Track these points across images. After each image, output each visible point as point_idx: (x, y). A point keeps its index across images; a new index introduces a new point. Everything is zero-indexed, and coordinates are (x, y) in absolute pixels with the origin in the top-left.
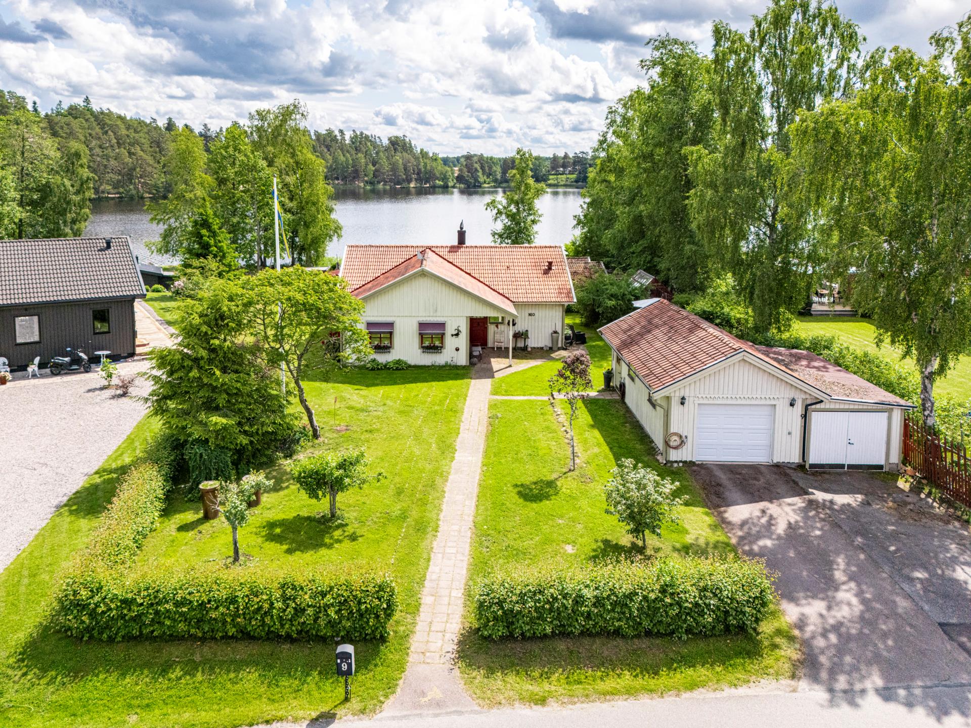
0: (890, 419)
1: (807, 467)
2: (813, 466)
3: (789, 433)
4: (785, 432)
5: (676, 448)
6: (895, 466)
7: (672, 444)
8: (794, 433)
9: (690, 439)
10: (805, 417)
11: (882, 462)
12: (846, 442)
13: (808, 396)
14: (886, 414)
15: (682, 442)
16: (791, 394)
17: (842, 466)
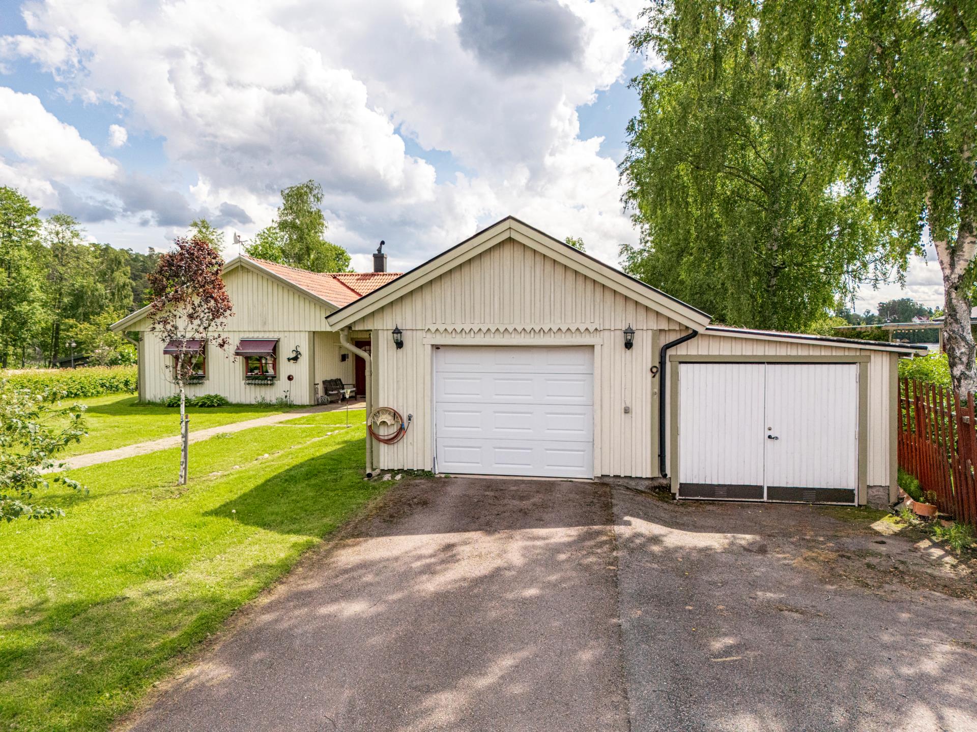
0: (863, 381)
1: (675, 489)
2: (686, 489)
3: (627, 411)
4: (619, 408)
5: (389, 441)
6: (881, 493)
7: (383, 432)
8: (636, 409)
9: (417, 421)
10: (659, 371)
11: (849, 482)
12: (761, 435)
13: (664, 326)
14: (853, 370)
15: (402, 430)
16: (622, 318)
17: (756, 491)
